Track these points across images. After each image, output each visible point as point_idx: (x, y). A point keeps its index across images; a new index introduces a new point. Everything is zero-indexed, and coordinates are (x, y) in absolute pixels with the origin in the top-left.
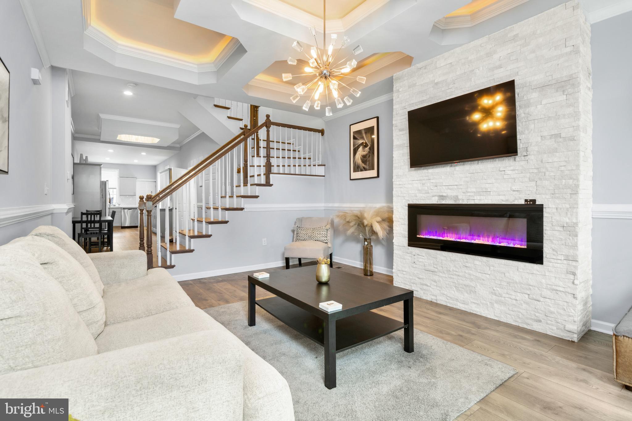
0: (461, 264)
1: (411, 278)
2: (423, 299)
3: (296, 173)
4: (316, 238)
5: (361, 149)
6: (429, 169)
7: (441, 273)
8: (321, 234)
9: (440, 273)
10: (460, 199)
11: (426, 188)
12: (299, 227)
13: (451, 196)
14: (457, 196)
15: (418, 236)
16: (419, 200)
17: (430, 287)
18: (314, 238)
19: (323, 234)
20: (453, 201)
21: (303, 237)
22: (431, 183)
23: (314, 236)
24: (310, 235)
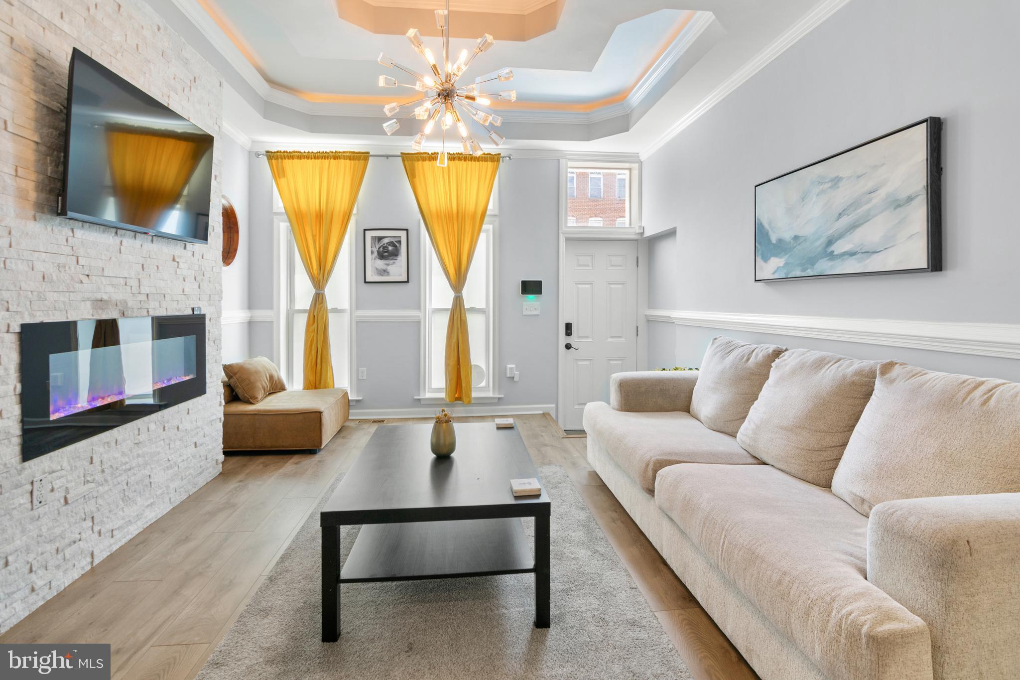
0: (130, 443)
7: (102, 485)
9: (100, 488)
10: (130, 308)
13: (117, 300)
14: (126, 301)
16: (51, 312)
20: (119, 312)
22: (79, 267)
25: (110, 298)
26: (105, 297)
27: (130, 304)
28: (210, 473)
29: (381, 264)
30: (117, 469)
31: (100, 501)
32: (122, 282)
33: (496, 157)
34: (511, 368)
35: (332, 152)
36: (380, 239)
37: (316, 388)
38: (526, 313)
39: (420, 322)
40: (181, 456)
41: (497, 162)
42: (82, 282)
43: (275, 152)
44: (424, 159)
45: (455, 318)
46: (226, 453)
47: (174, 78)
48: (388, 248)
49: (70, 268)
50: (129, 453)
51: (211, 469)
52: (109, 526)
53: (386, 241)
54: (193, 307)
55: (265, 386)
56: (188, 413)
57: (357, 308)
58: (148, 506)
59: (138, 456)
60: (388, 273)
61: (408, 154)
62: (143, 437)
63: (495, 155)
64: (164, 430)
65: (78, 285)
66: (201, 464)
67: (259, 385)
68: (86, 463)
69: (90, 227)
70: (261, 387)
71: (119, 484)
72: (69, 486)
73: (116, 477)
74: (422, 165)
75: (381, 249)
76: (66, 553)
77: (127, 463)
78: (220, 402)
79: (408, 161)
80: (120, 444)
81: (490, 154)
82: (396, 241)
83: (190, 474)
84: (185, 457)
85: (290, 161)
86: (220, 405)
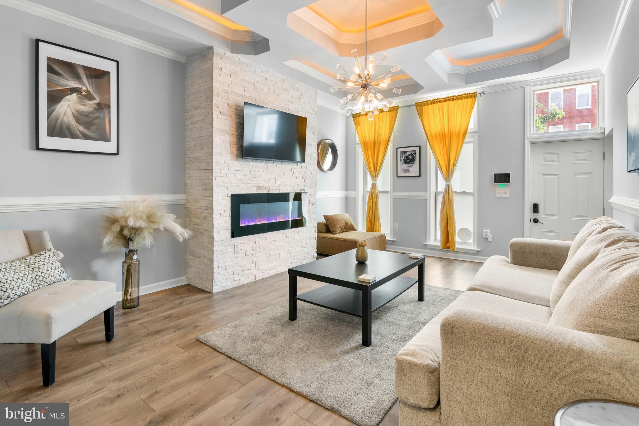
25: (263, 186)
26: (261, 185)
27: (271, 188)
28: (310, 260)
29: (405, 166)
30: (265, 248)
31: (258, 258)
32: (268, 180)
33: (474, 95)
34: (486, 232)
35: (380, 109)
36: (405, 152)
37: (372, 232)
38: (497, 196)
39: (427, 199)
40: (294, 250)
41: (475, 97)
42: (252, 180)
43: (355, 114)
44: (428, 104)
45: (446, 197)
46: (318, 254)
47: (291, 97)
48: (409, 157)
49: (248, 175)
50: (271, 243)
51: (310, 259)
52: (262, 268)
53: (408, 153)
54: (301, 189)
55: (341, 227)
56: (298, 233)
57: (394, 191)
58: (279, 266)
59: (274, 245)
60: (409, 171)
61: (419, 103)
62: (276, 239)
63: (473, 93)
64: (286, 238)
65: (251, 181)
66: (305, 255)
67: (338, 226)
68: (254, 243)
69: (255, 161)
70: (339, 227)
71: (266, 254)
72: (247, 250)
73: (265, 251)
74: (427, 108)
75: (406, 158)
76: (246, 272)
77: (269, 247)
78: (316, 231)
79: (419, 107)
80: (267, 239)
81: (469, 93)
82: (413, 153)
83: (299, 258)
84: (296, 251)
85: (362, 117)
86: (316, 232)
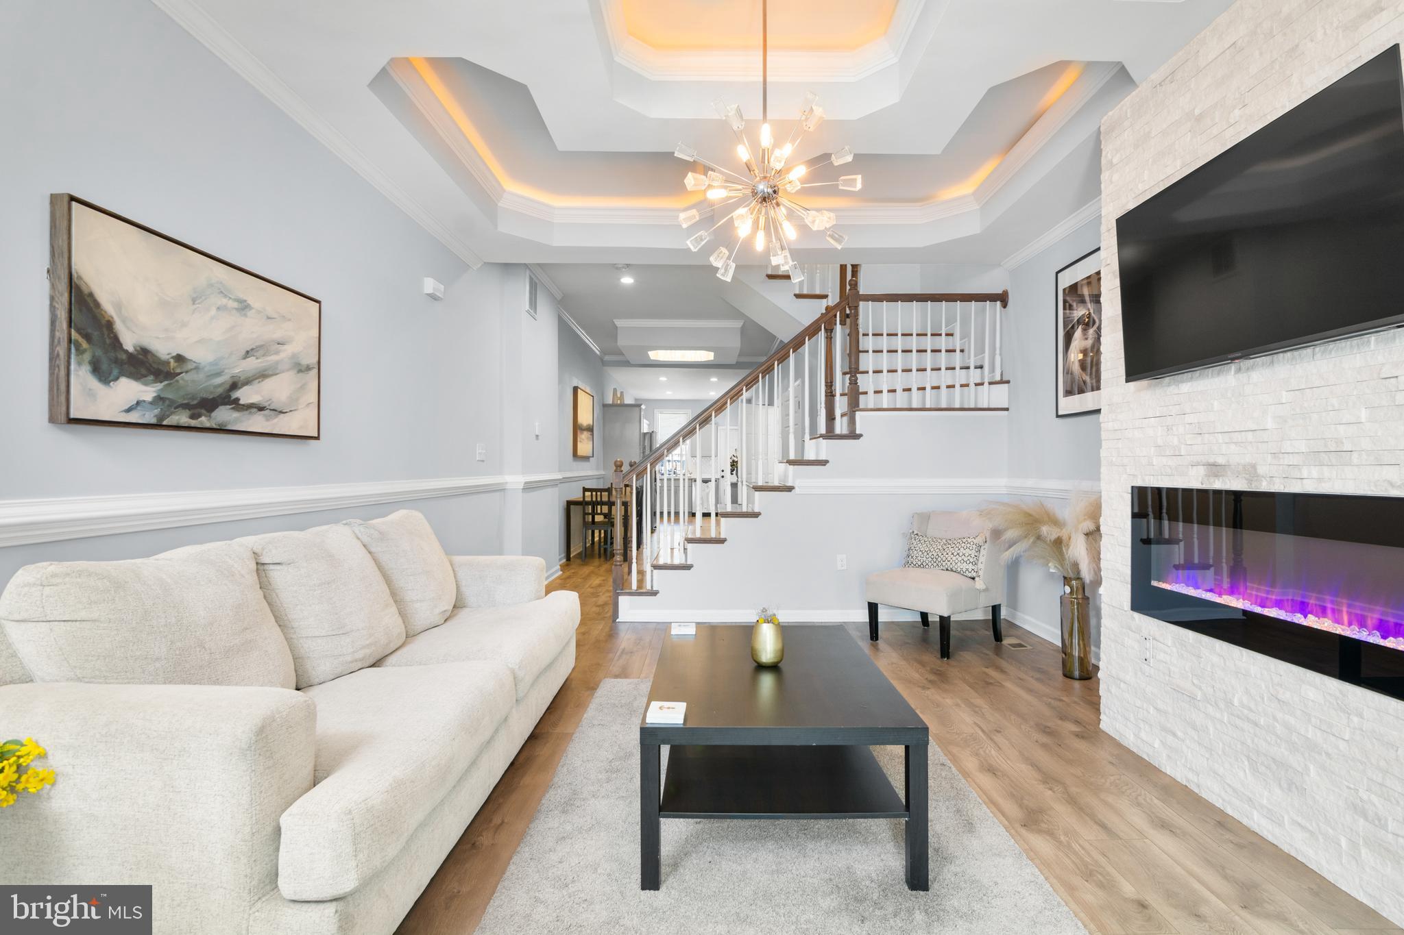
0: (1264, 687)
1: (1139, 703)
2: (1166, 774)
3: (927, 407)
4: (949, 563)
5: (1078, 333)
6: (1182, 382)
7: (1211, 705)
8: (961, 554)
9: (1209, 706)
10: (1263, 477)
11: (1176, 442)
12: (917, 534)
13: (1239, 464)
14: (1254, 467)
15: (1154, 583)
16: (1159, 477)
17: (1183, 741)
18: (944, 564)
19: (967, 555)
20: (1246, 482)
21: (919, 558)
22: (1187, 426)
23: (944, 559)
24: (935, 554)
25: (1228, 462)
26: (1221, 460)
27: (1261, 470)
30: (1232, 703)
31: (1208, 723)
32: (1250, 437)
49: (1177, 429)
52: (1221, 770)
68: (1196, 662)
72: (1172, 669)
73: (1233, 715)
76: (1168, 738)
80: (1242, 674)
